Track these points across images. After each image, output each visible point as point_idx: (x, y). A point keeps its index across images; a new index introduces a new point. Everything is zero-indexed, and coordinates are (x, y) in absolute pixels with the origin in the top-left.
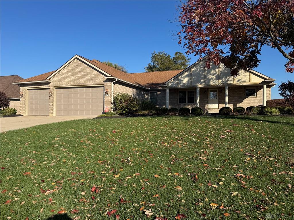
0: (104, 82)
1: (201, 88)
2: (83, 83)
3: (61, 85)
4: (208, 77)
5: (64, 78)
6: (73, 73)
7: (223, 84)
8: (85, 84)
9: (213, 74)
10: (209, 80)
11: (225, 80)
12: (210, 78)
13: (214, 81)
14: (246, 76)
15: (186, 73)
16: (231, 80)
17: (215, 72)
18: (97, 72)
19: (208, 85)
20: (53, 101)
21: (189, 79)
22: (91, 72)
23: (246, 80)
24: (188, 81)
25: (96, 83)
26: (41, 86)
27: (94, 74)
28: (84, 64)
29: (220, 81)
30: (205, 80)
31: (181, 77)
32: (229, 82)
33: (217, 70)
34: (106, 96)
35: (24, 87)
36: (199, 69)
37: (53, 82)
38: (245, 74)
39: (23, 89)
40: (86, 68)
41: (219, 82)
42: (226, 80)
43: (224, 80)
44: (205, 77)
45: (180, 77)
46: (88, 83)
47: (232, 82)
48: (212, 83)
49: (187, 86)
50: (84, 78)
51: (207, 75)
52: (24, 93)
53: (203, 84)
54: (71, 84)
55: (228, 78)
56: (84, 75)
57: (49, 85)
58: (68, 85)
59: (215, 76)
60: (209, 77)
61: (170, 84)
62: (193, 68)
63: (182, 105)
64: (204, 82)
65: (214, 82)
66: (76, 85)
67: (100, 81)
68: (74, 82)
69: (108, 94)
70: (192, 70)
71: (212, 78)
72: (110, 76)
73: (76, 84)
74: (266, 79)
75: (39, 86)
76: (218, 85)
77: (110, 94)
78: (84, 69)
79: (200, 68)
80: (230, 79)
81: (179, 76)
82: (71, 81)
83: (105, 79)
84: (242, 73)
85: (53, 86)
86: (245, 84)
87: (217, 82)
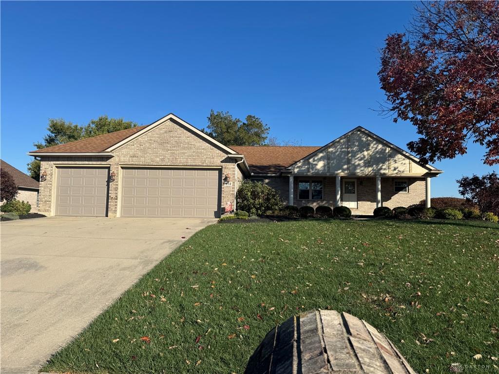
0: (222, 162)
1: (342, 178)
2: (181, 161)
3: (137, 163)
4: (353, 163)
5: (144, 151)
6: (161, 144)
7: (375, 173)
8: (185, 164)
9: (360, 158)
10: (355, 167)
11: (377, 168)
12: (357, 164)
13: (362, 169)
14: (404, 164)
15: (321, 155)
16: (385, 169)
17: (362, 156)
18: (210, 146)
19: (355, 174)
20: (116, 190)
21: (324, 164)
22: (198, 145)
23: (405, 169)
24: (324, 166)
25: (207, 163)
26: (91, 163)
27: (204, 149)
28: (185, 131)
29: (370, 169)
30: (349, 167)
31: (314, 160)
32: (382, 171)
33: (366, 153)
34: (225, 185)
35: (49, 162)
36: (339, 150)
37: (118, 156)
38: (404, 162)
39: (47, 166)
40: (188, 137)
41: (368, 171)
42: (379, 168)
43: (375, 168)
44: (348, 162)
45: (311, 160)
46: (191, 162)
47: (386, 172)
48: (359, 172)
49: (322, 173)
50: (184, 154)
51: (351, 159)
52: (48, 172)
53: (346, 172)
54: (157, 161)
55: (381, 165)
56: (184, 148)
57: (108, 162)
58: (152, 163)
59: (362, 161)
60: (355, 162)
61: (296, 170)
62: (330, 147)
63: (303, 201)
64: (348, 169)
65: (361, 171)
66: (169, 164)
67: (215, 160)
68: (162, 160)
69: (228, 182)
70: (330, 150)
71: (359, 165)
72: (235, 153)
73: (167, 163)
74: (431, 170)
75: (87, 163)
76: (368, 174)
77: (232, 183)
78: (183, 138)
79: (341, 149)
80: (384, 167)
81: (310, 158)
82: (157, 157)
83: (224, 158)
84: (400, 160)
85: (118, 164)
86: (403, 175)
87: (365, 169)
